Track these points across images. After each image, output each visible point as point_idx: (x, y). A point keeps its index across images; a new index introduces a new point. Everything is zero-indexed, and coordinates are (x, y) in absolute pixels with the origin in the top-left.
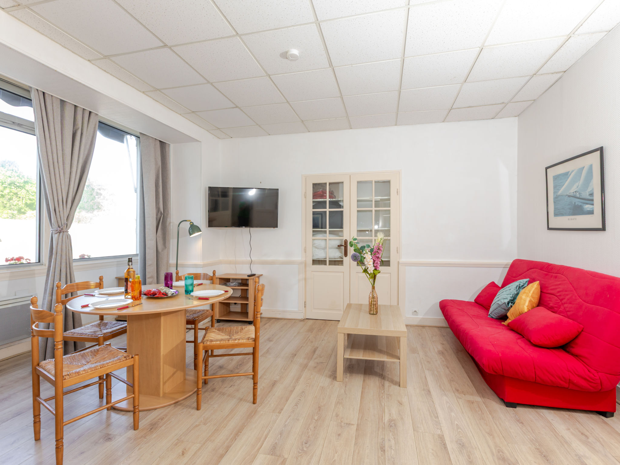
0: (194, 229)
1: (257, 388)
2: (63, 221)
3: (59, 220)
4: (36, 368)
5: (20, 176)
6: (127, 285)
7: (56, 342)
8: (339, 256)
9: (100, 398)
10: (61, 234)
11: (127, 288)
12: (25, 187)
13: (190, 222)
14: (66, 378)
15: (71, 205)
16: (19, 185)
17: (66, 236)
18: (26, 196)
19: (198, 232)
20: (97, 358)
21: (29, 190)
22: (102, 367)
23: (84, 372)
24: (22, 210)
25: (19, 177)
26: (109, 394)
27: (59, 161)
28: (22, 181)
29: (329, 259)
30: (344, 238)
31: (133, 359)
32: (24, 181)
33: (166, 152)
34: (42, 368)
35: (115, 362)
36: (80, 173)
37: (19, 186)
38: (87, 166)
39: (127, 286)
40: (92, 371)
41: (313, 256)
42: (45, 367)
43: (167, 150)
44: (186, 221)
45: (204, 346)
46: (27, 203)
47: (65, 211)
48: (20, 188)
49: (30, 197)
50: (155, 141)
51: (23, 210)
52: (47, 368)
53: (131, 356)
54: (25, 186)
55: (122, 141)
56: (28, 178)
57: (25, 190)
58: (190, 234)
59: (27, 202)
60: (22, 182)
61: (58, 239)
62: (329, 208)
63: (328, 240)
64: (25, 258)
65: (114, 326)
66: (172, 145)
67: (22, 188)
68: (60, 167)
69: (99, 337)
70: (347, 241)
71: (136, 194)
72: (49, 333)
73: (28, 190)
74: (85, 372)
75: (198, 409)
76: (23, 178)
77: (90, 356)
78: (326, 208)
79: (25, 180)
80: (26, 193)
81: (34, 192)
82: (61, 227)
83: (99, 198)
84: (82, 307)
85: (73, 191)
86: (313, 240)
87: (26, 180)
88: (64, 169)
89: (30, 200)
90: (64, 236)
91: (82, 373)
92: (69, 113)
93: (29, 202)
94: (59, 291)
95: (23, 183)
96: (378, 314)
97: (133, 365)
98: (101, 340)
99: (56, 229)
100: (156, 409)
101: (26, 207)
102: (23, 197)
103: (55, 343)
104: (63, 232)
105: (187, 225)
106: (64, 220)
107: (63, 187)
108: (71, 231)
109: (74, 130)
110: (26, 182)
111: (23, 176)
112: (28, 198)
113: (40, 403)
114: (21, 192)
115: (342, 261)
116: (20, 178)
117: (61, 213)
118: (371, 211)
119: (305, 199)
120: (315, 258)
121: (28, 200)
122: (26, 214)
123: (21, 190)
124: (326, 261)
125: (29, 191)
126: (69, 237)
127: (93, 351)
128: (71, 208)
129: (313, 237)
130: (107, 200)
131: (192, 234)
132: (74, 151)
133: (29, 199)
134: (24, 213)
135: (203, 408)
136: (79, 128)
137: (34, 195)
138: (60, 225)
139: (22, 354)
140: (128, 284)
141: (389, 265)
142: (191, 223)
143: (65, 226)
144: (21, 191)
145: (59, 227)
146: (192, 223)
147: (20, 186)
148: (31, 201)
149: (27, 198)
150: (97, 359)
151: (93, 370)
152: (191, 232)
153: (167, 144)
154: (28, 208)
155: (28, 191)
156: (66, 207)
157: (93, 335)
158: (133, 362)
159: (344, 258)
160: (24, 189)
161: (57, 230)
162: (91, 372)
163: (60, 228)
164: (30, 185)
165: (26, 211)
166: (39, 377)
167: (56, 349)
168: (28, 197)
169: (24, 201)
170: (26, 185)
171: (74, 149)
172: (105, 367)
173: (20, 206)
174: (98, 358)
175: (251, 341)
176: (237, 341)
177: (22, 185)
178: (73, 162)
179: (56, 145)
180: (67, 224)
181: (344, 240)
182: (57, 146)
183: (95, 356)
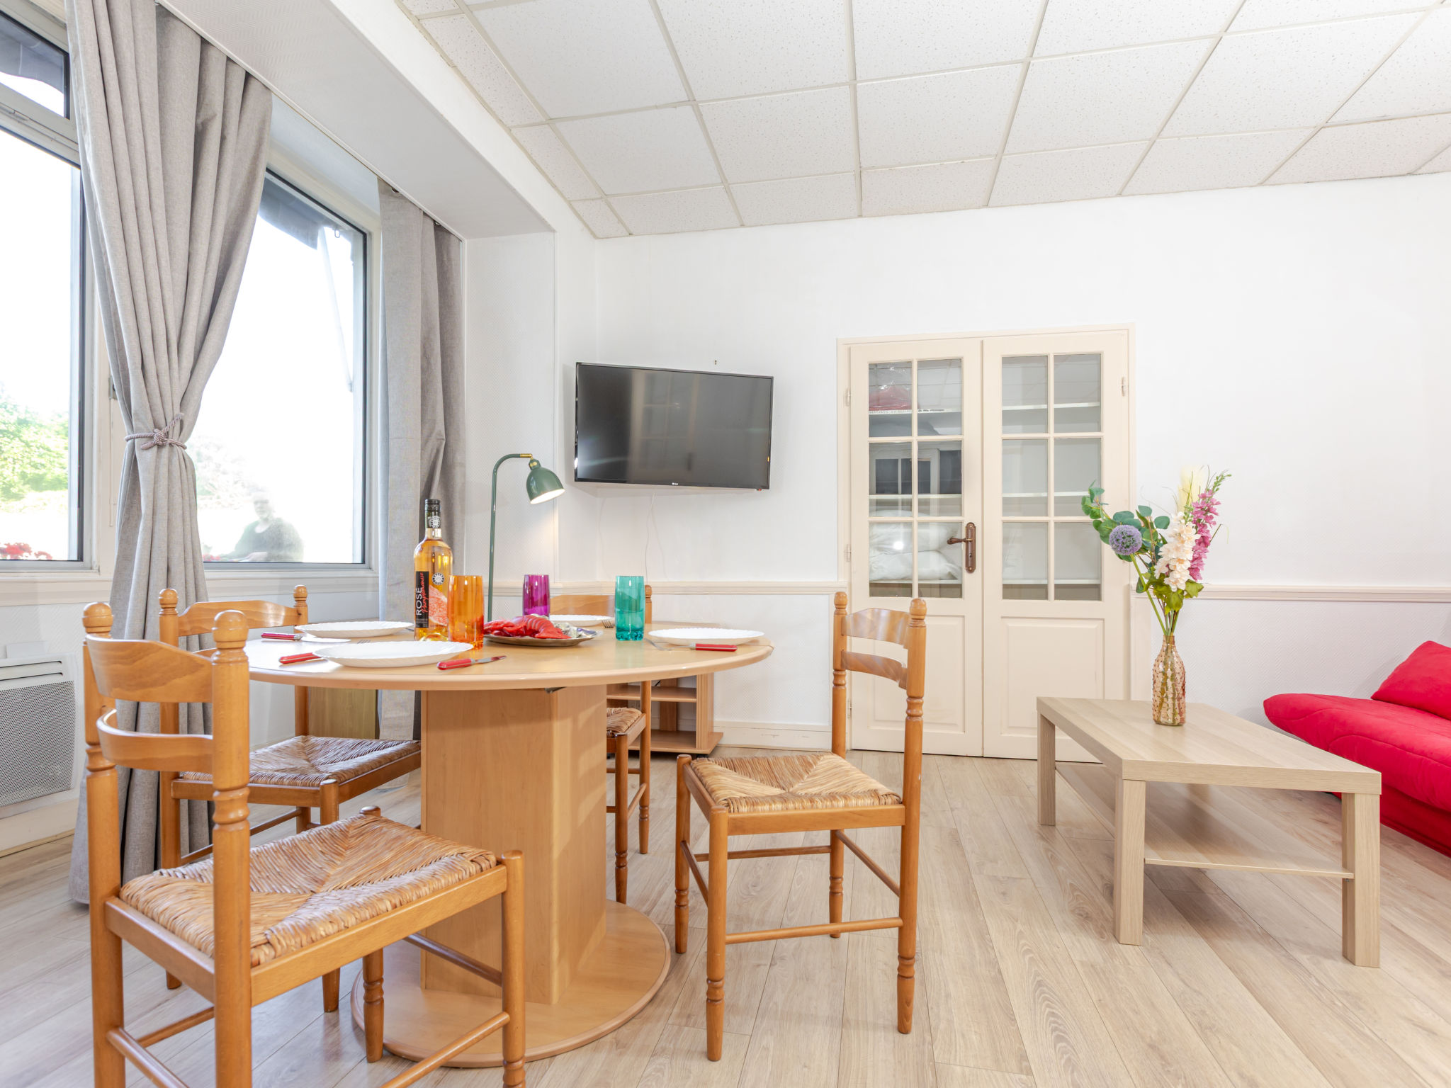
0: (538, 479)
1: (911, 977)
2: (168, 407)
3: (157, 401)
4: (105, 908)
5: (9, 407)
6: (427, 596)
7: (221, 791)
8: (947, 572)
9: (326, 1010)
10: (165, 451)
11: (427, 609)
12: (20, 434)
13: (529, 459)
14: (263, 959)
15: (192, 359)
16: (6, 429)
17: (181, 457)
18: (23, 457)
19: (555, 488)
20: (349, 864)
21: (32, 442)
22: (398, 904)
23: (331, 929)
24: (11, 489)
25: (5, 408)
26: (377, 1001)
27: (155, 207)
28: (13, 419)
29: (919, 580)
30: (966, 520)
31: (503, 868)
32: (18, 419)
33: (449, 259)
34: (137, 908)
35: (443, 881)
36: (220, 258)
37: (5, 431)
38: (242, 244)
39: (427, 601)
40: (363, 921)
41: (871, 571)
42: (147, 902)
43: (453, 255)
44: (518, 456)
45: (734, 819)
46: (25, 472)
47: (175, 374)
48: (8, 437)
49: (33, 459)
50: (424, 222)
51: (14, 490)
52: (161, 909)
53: (493, 859)
54: (19, 431)
55: (311, 239)
56: (27, 412)
57: (20, 442)
58: (532, 496)
59: (25, 470)
60: (12, 422)
61: (157, 468)
62: (919, 435)
63: (915, 525)
64: (35, 549)
65: (355, 751)
66: (466, 242)
67: (12, 436)
68: (158, 226)
69: (323, 786)
70: (975, 527)
71: (351, 394)
72: (183, 752)
73: (29, 440)
74: (336, 927)
75: (712, 1054)
76: (14, 412)
77: (321, 857)
78: (910, 434)
79: (20, 417)
80: (22, 449)
81: (42, 447)
82: (165, 429)
83: (205, 467)
84: (285, 663)
85: (199, 315)
86: (872, 524)
87: (22, 417)
88: (170, 239)
89: (35, 466)
90: (175, 460)
91: (323, 933)
92: (184, 57)
93: (30, 471)
94: (171, 623)
95: (14, 424)
96: (1185, 725)
97: (503, 894)
98: (332, 795)
99: (149, 434)
100: (552, 1055)
101: (24, 484)
102: (15, 458)
103: (216, 794)
104: (170, 444)
105: (522, 470)
106: (173, 408)
107: (168, 294)
108: (194, 445)
109: (200, 121)
110: (23, 423)
111: (15, 406)
112: (28, 461)
113: (121, 1057)
114: (11, 445)
115: (960, 586)
116: (8, 411)
117: (165, 378)
118: (1045, 441)
119: (847, 408)
120: (878, 575)
121: (28, 466)
122: (22, 500)
123: (9, 440)
124: (910, 586)
125: (31, 444)
126: (187, 464)
127: (326, 835)
128: (192, 373)
129: (870, 516)
130: (224, 473)
131: (539, 494)
132: (200, 188)
133: (30, 464)
134: (17, 497)
135: (726, 1051)
136: (214, 116)
137: (44, 454)
138: (162, 422)
139: (39, 843)
140: (431, 594)
141: (1099, 598)
142: (532, 461)
143: (178, 426)
144: (9, 443)
145: (156, 426)
146: (535, 464)
147: (7, 431)
148: (37, 468)
149: (26, 461)
150: (351, 869)
151: (368, 916)
152: (535, 491)
153: (453, 238)
154: (28, 486)
155: (28, 445)
156: (179, 366)
157: (298, 782)
158: (505, 880)
159: (966, 575)
160: (17, 439)
161: (151, 437)
162: (357, 925)
163: (160, 429)
164: (32, 429)
165: (23, 491)
166: (118, 941)
167: (222, 824)
168: (28, 458)
169: (18, 469)
170: (24, 430)
171: (199, 181)
172: (409, 902)
173: (8, 479)
174: (358, 864)
175: (889, 800)
176: (841, 803)
177: (12, 429)
178: (197, 220)
179: (146, 152)
180: (182, 422)
181: (965, 524)
182: (149, 155)
183: (340, 855)
